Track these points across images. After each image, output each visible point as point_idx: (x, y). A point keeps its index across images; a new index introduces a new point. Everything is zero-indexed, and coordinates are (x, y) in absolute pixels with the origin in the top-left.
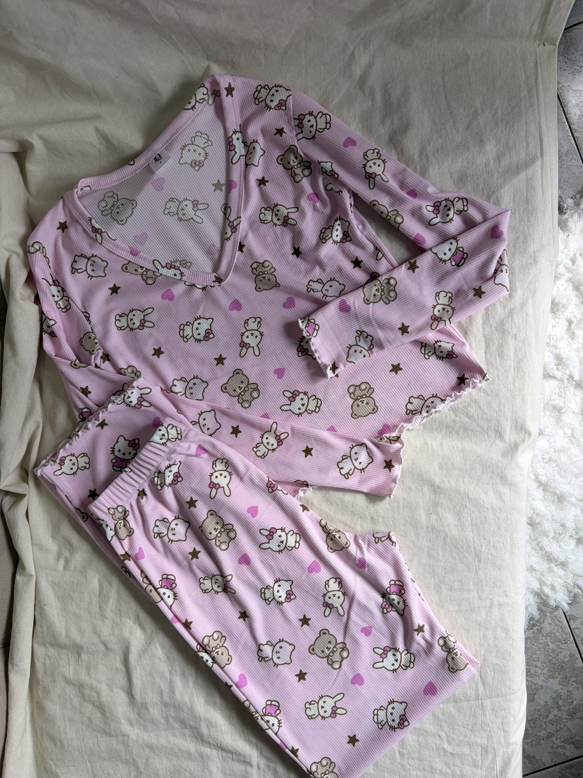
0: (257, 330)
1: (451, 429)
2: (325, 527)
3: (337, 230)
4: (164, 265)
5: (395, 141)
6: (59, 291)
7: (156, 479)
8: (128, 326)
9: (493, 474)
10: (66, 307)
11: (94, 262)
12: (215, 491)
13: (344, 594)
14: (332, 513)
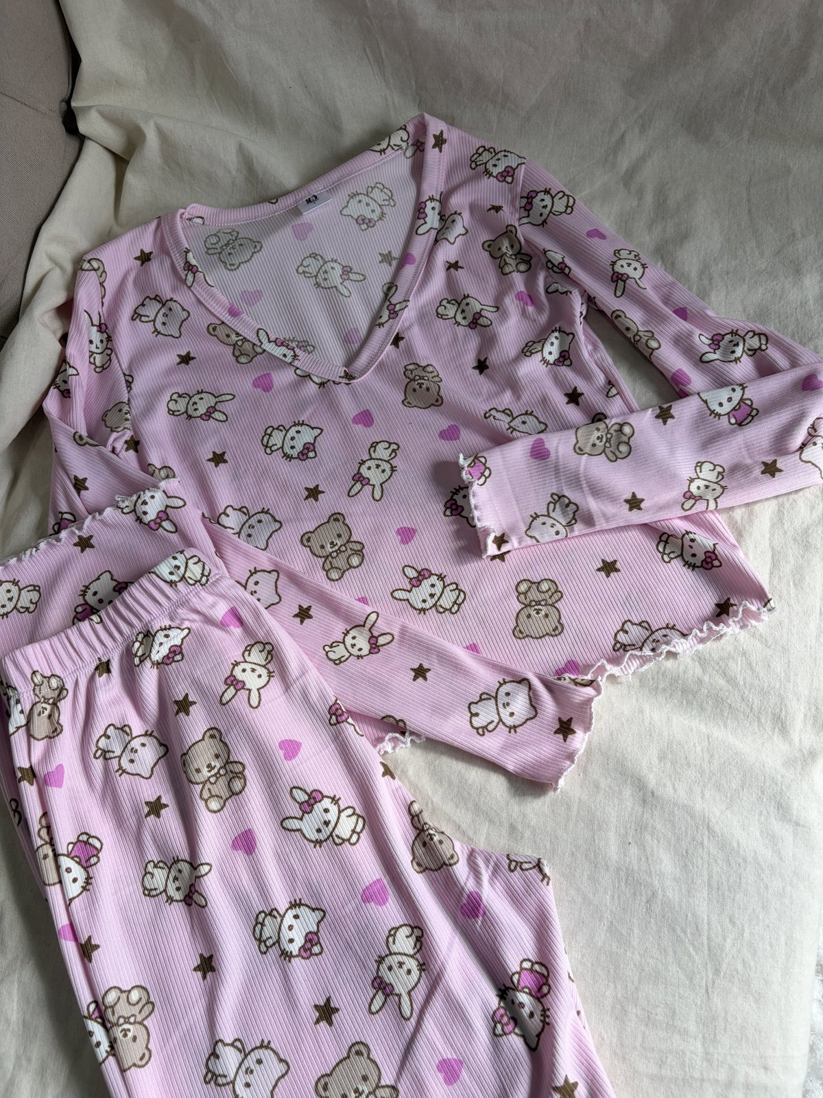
0: (388, 461)
1: (691, 697)
2: (417, 816)
3: (552, 344)
4: (272, 338)
5: (664, 253)
6: (102, 341)
7: (137, 645)
8: (186, 412)
9: (763, 792)
10: (102, 366)
11: (170, 309)
12: (234, 691)
13: (423, 967)
14: (436, 799)
